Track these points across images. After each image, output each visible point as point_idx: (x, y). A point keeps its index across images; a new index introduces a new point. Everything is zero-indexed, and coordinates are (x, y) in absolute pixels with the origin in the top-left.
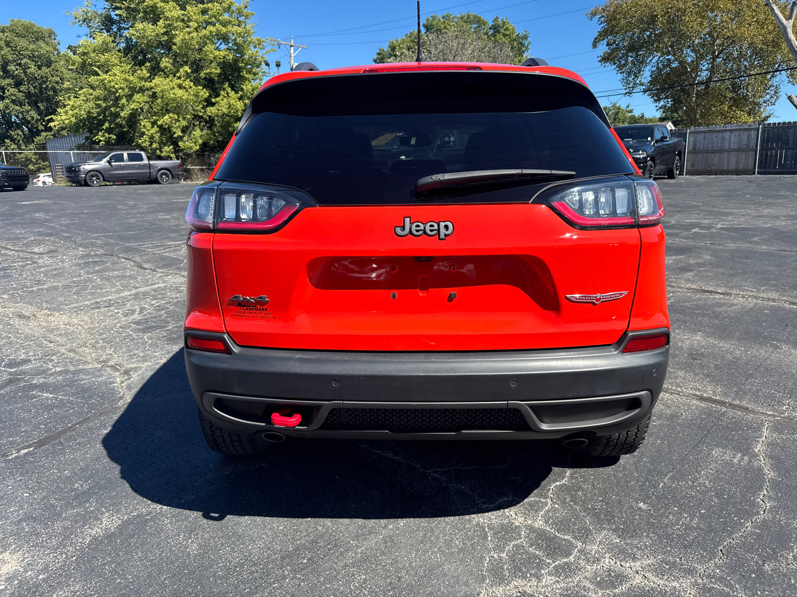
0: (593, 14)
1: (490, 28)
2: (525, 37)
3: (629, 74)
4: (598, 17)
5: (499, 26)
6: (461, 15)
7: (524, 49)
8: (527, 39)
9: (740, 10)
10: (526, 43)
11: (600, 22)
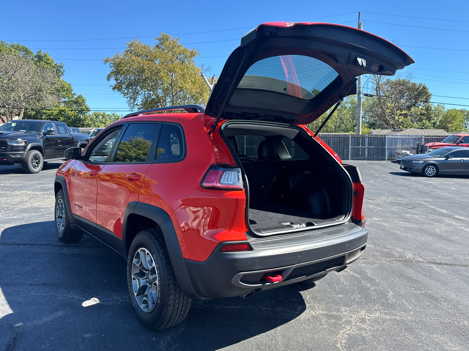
0: (106, 61)
1: (35, 57)
2: (61, 67)
3: (131, 98)
4: (109, 63)
5: (42, 57)
6: (12, 44)
7: (60, 74)
8: (62, 68)
9: (184, 74)
10: (62, 70)
11: (111, 66)
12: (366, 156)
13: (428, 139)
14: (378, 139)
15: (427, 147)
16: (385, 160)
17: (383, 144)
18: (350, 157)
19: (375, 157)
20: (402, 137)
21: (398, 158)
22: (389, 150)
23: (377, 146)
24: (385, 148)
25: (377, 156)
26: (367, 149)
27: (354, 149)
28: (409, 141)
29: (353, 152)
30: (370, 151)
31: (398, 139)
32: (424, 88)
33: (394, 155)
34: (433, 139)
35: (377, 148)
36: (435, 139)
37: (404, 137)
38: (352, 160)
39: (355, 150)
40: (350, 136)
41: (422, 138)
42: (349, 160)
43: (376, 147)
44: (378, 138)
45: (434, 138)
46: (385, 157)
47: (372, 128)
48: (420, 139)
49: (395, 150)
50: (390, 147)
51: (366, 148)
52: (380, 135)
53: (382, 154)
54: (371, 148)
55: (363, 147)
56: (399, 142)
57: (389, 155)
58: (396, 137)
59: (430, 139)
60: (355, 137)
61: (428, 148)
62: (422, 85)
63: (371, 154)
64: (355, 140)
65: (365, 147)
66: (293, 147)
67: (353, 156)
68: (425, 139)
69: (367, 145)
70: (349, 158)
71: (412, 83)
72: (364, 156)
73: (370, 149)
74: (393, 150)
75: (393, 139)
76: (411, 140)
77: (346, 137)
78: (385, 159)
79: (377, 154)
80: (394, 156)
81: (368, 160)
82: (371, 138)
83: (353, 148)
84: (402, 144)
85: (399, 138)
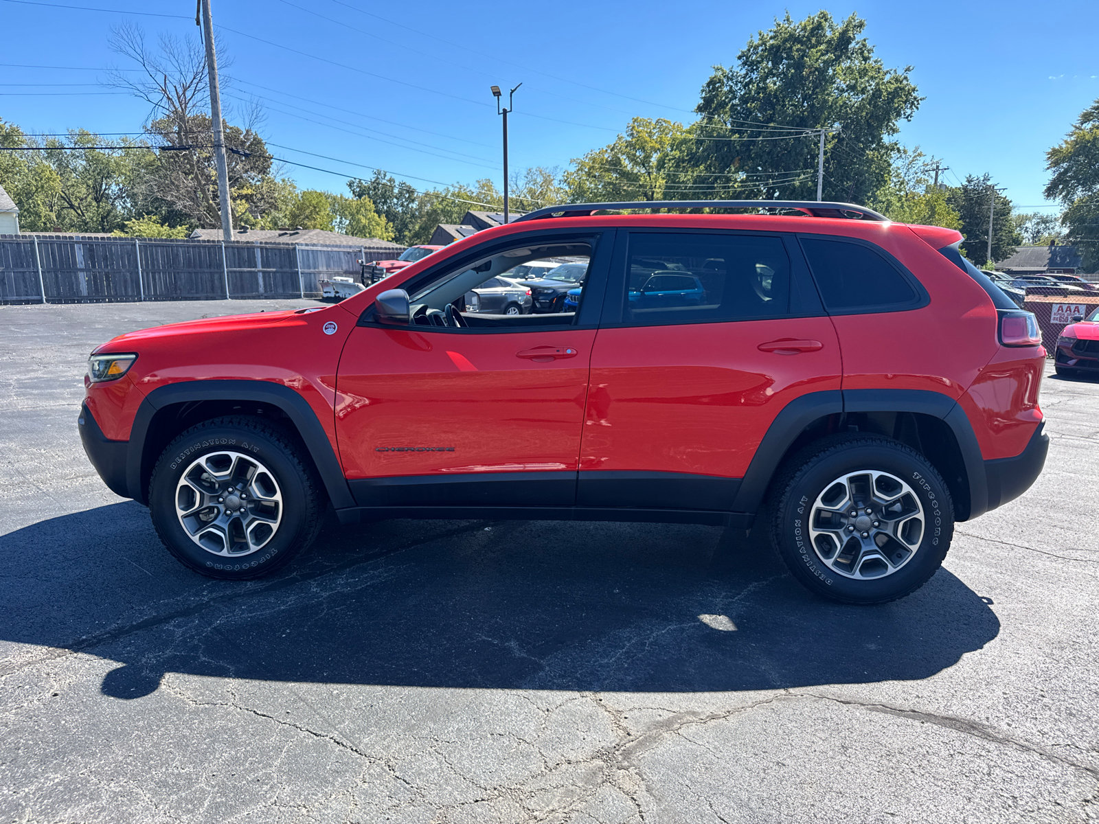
12: (261, 289)
13: (370, 253)
14: (280, 253)
15: (382, 270)
16: (299, 297)
17: (293, 263)
18: (228, 294)
19: (280, 291)
20: (325, 249)
21: (325, 292)
22: (305, 277)
23: (281, 268)
24: (297, 272)
25: (284, 290)
26: (261, 274)
27: (234, 274)
28: (340, 258)
29: (232, 281)
30: (267, 279)
31: (319, 253)
32: (257, 142)
33: (315, 285)
34: (378, 253)
35: (281, 272)
36: (382, 253)
37: (329, 249)
38: (234, 301)
39: (236, 276)
40: (223, 245)
41: (360, 251)
42: (226, 299)
43: (280, 270)
44: (280, 250)
45: (381, 251)
46: (299, 290)
47: (167, 224)
48: (357, 254)
49: (317, 276)
50: (306, 271)
51: (259, 271)
52: (283, 244)
53: (293, 284)
54: (269, 272)
55: (254, 269)
56: (322, 260)
57: (306, 288)
58: (315, 248)
59: (374, 253)
60: (233, 248)
61: (385, 271)
62: (252, 134)
63: (270, 284)
64: (234, 254)
65: (256, 270)
66: (82, 270)
67: (234, 290)
68: (366, 253)
69: (260, 266)
70: (226, 295)
71: (231, 128)
72: (257, 290)
73: (267, 275)
74: (312, 275)
75: (310, 253)
76: (342, 256)
77: (214, 247)
78: (300, 295)
79: (283, 285)
80: (317, 289)
81: (266, 298)
82: (266, 249)
83: (231, 272)
84: (328, 266)
85: (320, 251)
